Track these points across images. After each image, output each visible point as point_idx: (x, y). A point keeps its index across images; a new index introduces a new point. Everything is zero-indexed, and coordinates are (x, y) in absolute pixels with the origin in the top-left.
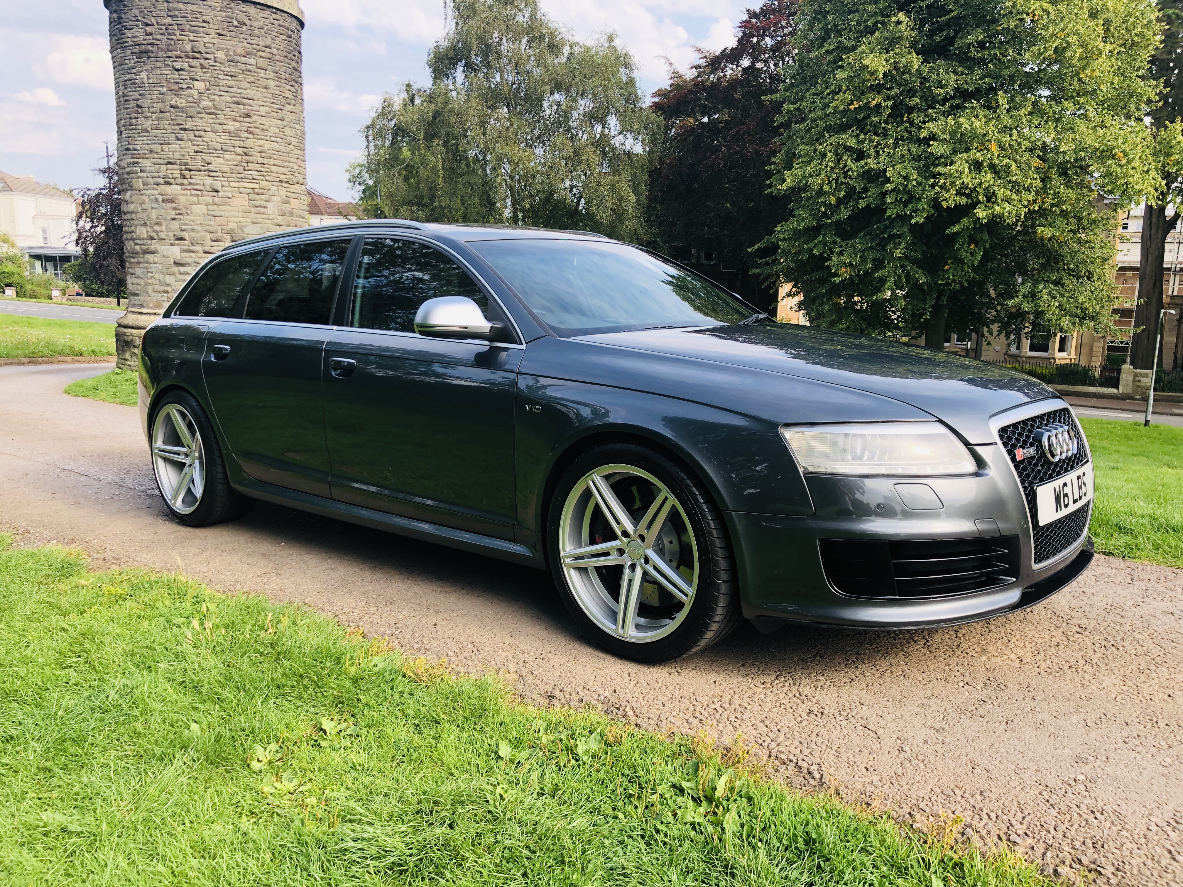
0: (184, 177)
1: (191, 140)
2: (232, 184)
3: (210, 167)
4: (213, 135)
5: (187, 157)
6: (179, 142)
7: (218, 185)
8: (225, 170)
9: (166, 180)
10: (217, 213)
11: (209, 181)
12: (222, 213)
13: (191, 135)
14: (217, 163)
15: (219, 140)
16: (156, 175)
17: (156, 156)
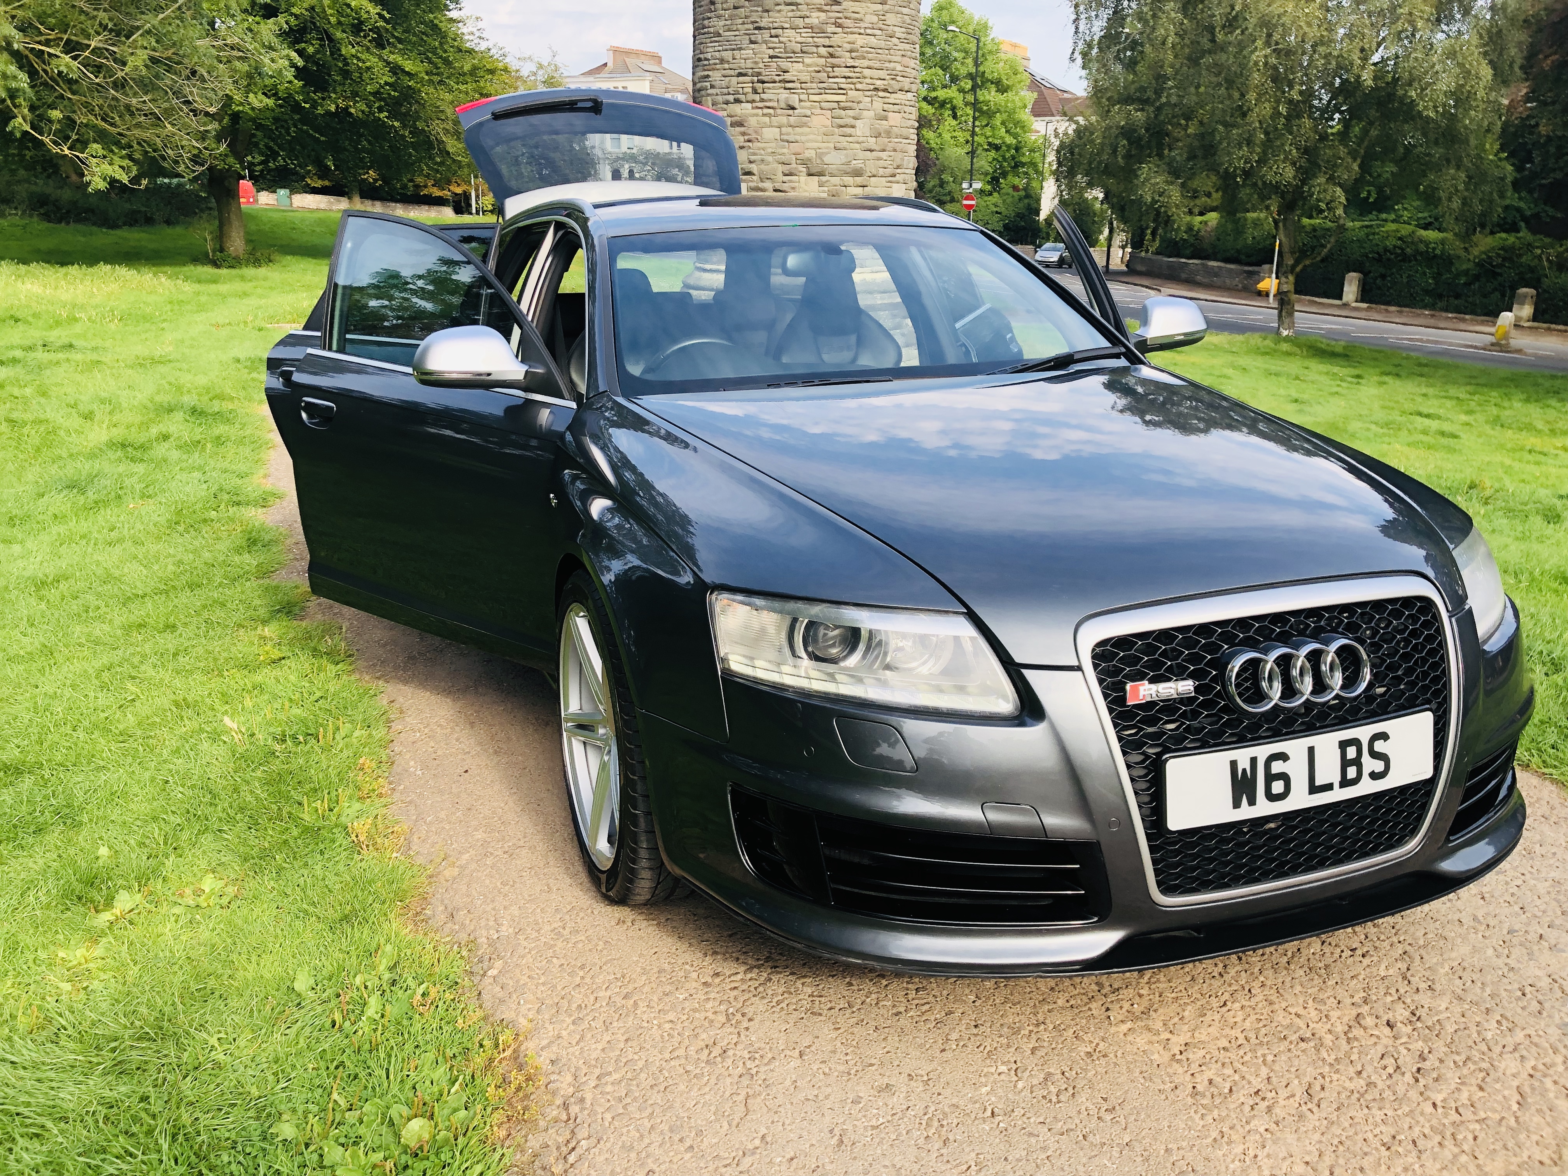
0: (755, 91)
1: (765, 42)
2: (812, 97)
3: (787, 76)
4: (790, 33)
5: (761, 65)
6: (753, 46)
7: (794, 100)
8: (803, 79)
9: (737, 96)
10: (791, 138)
11: (784, 95)
12: (798, 138)
13: (766, 34)
14: (796, 70)
15: (799, 39)
16: (725, 91)
17: (726, 66)
